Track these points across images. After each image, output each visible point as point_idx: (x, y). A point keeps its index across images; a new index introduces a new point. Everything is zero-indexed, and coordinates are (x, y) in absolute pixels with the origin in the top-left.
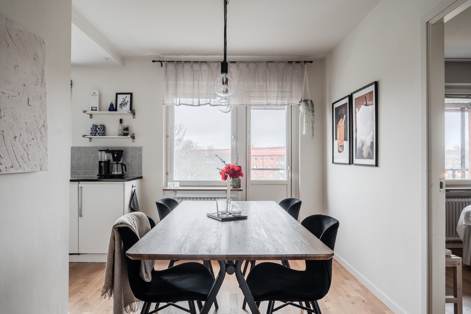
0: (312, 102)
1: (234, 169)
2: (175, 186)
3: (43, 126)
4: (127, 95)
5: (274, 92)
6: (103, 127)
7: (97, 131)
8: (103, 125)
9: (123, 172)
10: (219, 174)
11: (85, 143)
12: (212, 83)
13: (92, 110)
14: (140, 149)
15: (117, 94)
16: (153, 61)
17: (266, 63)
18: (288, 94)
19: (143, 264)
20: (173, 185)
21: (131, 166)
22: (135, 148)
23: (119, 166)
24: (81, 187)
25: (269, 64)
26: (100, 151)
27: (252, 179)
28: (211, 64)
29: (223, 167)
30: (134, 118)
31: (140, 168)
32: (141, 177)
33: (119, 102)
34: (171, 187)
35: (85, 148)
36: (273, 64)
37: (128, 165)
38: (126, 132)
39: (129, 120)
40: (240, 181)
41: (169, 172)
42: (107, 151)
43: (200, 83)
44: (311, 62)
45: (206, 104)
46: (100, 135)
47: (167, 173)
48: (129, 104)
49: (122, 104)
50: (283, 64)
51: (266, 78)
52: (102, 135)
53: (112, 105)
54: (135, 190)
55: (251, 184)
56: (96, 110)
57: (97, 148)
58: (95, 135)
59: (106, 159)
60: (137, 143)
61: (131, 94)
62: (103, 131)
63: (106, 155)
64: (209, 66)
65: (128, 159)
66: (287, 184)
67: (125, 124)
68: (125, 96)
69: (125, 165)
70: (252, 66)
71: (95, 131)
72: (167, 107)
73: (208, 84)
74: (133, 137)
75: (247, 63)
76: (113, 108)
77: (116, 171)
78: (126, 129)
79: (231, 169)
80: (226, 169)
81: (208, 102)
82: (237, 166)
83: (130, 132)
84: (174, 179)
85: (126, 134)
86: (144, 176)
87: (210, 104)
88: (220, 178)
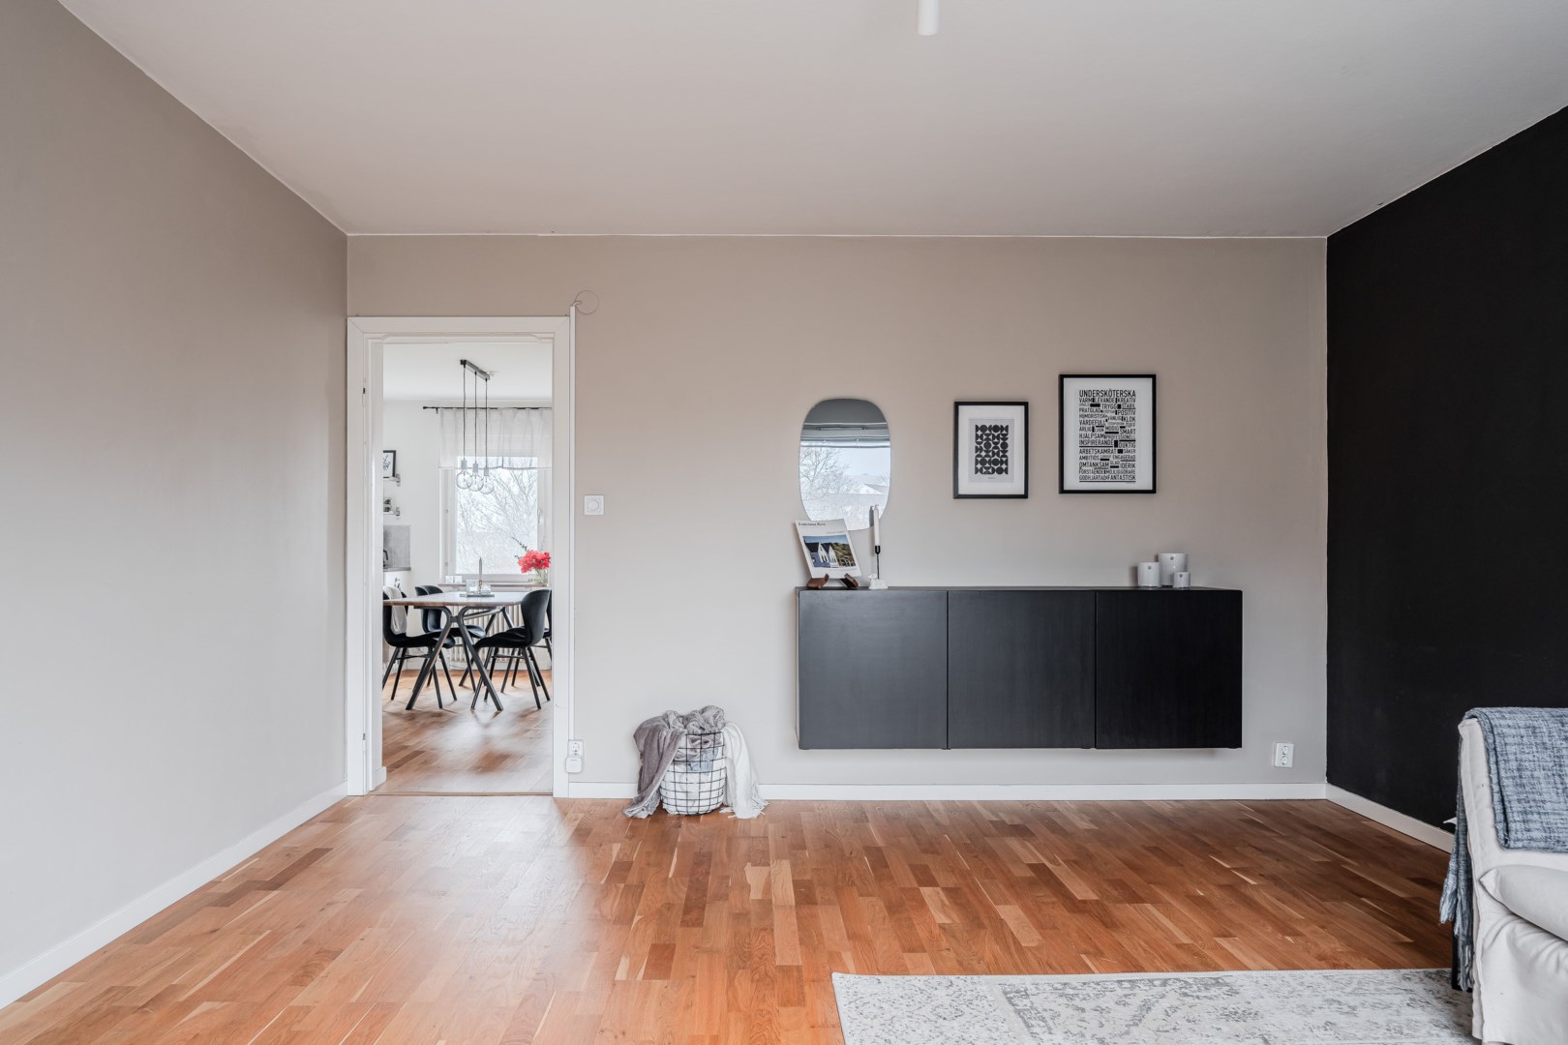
1: (537, 556)
4: (389, 454)
10: (518, 565)
12: (507, 436)
14: (407, 529)
16: (424, 408)
21: (395, 552)
22: (400, 528)
29: (523, 554)
30: (399, 486)
31: (408, 556)
32: (409, 569)
34: (449, 582)
37: (391, 552)
38: (387, 506)
39: (392, 489)
40: (545, 575)
41: (449, 563)
45: (497, 468)
47: (446, 564)
48: (391, 466)
54: (399, 585)
60: (403, 521)
61: (394, 452)
64: (501, 414)
65: (391, 544)
67: (388, 495)
68: (386, 454)
69: (386, 552)
72: (446, 472)
74: (398, 512)
78: (388, 502)
79: (534, 557)
80: (527, 557)
81: (500, 464)
82: (543, 552)
83: (393, 505)
84: (457, 572)
85: (387, 510)
86: (412, 566)
87: (502, 467)
88: (518, 570)
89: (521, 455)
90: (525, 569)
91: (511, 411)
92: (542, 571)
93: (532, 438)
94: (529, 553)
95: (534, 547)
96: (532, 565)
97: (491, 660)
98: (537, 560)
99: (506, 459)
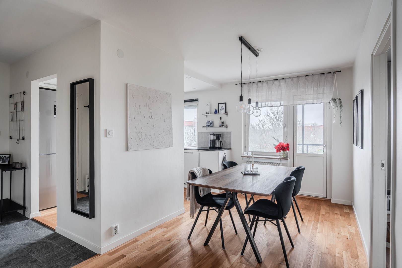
0: (340, 100)
1: (283, 145)
2: (248, 154)
3: (171, 129)
4: (224, 104)
5: (311, 94)
6: (212, 122)
7: (209, 124)
8: (212, 121)
9: (221, 146)
10: (275, 149)
11: (204, 130)
12: (269, 93)
13: (207, 113)
14: (230, 133)
15: (219, 104)
16: (236, 84)
17: (305, 77)
18: (321, 95)
19: (199, 189)
20: (247, 154)
21: (226, 142)
22: (228, 133)
23: (219, 142)
24: (199, 153)
25: (307, 77)
26: (210, 134)
27: (298, 152)
28: (268, 82)
30: (227, 116)
31: (230, 144)
32: (231, 149)
33: (220, 108)
34: (246, 155)
35: (204, 133)
36: (310, 77)
37: (224, 142)
38: (223, 124)
39: (224, 118)
40: (287, 154)
41: (246, 146)
42: (214, 135)
43: (262, 93)
44: (340, 71)
45: (265, 106)
46: (210, 126)
47: (245, 147)
48: (224, 109)
49: (221, 109)
50: (318, 76)
51: (305, 86)
52: (212, 126)
53: (216, 110)
54: (225, 156)
55: (297, 156)
56: (208, 113)
57: (210, 133)
58: (208, 126)
59: (213, 139)
60: (228, 130)
61: (226, 103)
62: (212, 124)
63: (213, 136)
64: (267, 83)
65: (225, 139)
66: (323, 156)
67: (223, 120)
68: (222, 104)
69: (222, 142)
70: (295, 80)
71: (208, 124)
73: (266, 93)
74: (227, 127)
75: (292, 78)
76: (216, 112)
77: (217, 145)
78: (223, 123)
79: (282, 146)
80: (278, 145)
81: (267, 105)
82: (286, 143)
83: (225, 124)
84: (250, 150)
85: (223, 125)
86: (232, 148)
87: (268, 106)
88: (275, 151)
89: (277, 101)
90: (278, 151)
91: (272, 82)
92: (286, 152)
93: (281, 92)
94: (280, 144)
95: (282, 141)
96: (281, 149)
97: (255, 222)
98: (283, 147)
99: (269, 103)
